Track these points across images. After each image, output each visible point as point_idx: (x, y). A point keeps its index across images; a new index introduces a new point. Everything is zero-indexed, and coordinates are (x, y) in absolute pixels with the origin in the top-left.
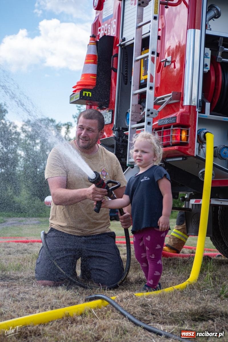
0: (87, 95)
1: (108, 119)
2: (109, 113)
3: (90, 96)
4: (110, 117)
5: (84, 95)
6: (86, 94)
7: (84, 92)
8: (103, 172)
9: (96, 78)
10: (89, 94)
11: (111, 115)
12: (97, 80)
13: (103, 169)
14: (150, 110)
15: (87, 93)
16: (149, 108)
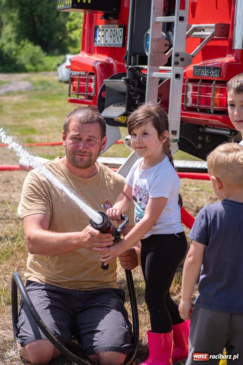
0: (84, 1)
1: (118, 38)
2: (120, 29)
3: (89, 2)
4: (121, 37)
5: (79, 1)
8: (106, 205)
11: (121, 34)
13: (106, 200)
14: (180, 55)
16: (178, 51)
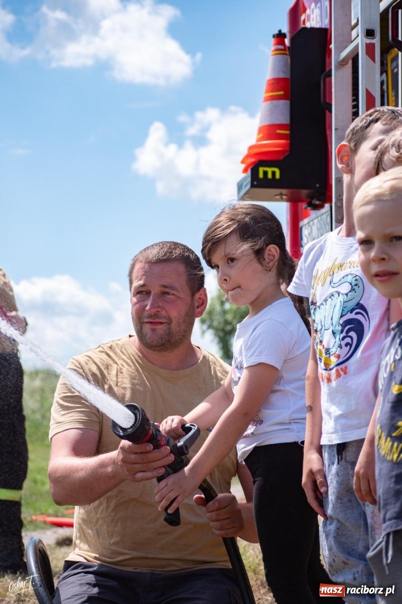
0: (270, 176)
3: (278, 176)
5: (261, 175)
6: (265, 173)
7: (261, 170)
9: (288, 132)
10: (274, 173)
12: (291, 138)
15: (270, 170)
